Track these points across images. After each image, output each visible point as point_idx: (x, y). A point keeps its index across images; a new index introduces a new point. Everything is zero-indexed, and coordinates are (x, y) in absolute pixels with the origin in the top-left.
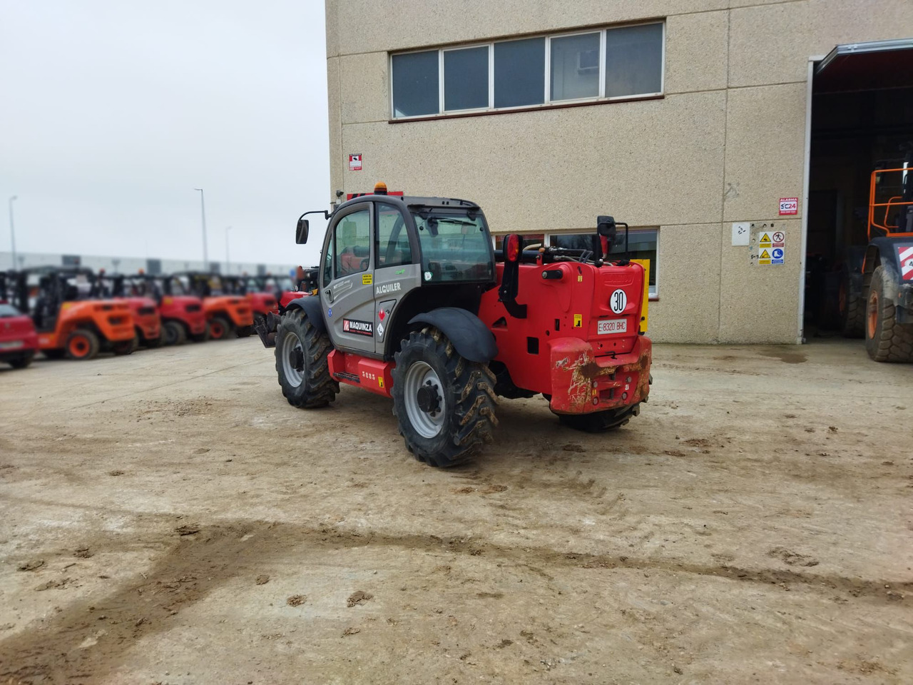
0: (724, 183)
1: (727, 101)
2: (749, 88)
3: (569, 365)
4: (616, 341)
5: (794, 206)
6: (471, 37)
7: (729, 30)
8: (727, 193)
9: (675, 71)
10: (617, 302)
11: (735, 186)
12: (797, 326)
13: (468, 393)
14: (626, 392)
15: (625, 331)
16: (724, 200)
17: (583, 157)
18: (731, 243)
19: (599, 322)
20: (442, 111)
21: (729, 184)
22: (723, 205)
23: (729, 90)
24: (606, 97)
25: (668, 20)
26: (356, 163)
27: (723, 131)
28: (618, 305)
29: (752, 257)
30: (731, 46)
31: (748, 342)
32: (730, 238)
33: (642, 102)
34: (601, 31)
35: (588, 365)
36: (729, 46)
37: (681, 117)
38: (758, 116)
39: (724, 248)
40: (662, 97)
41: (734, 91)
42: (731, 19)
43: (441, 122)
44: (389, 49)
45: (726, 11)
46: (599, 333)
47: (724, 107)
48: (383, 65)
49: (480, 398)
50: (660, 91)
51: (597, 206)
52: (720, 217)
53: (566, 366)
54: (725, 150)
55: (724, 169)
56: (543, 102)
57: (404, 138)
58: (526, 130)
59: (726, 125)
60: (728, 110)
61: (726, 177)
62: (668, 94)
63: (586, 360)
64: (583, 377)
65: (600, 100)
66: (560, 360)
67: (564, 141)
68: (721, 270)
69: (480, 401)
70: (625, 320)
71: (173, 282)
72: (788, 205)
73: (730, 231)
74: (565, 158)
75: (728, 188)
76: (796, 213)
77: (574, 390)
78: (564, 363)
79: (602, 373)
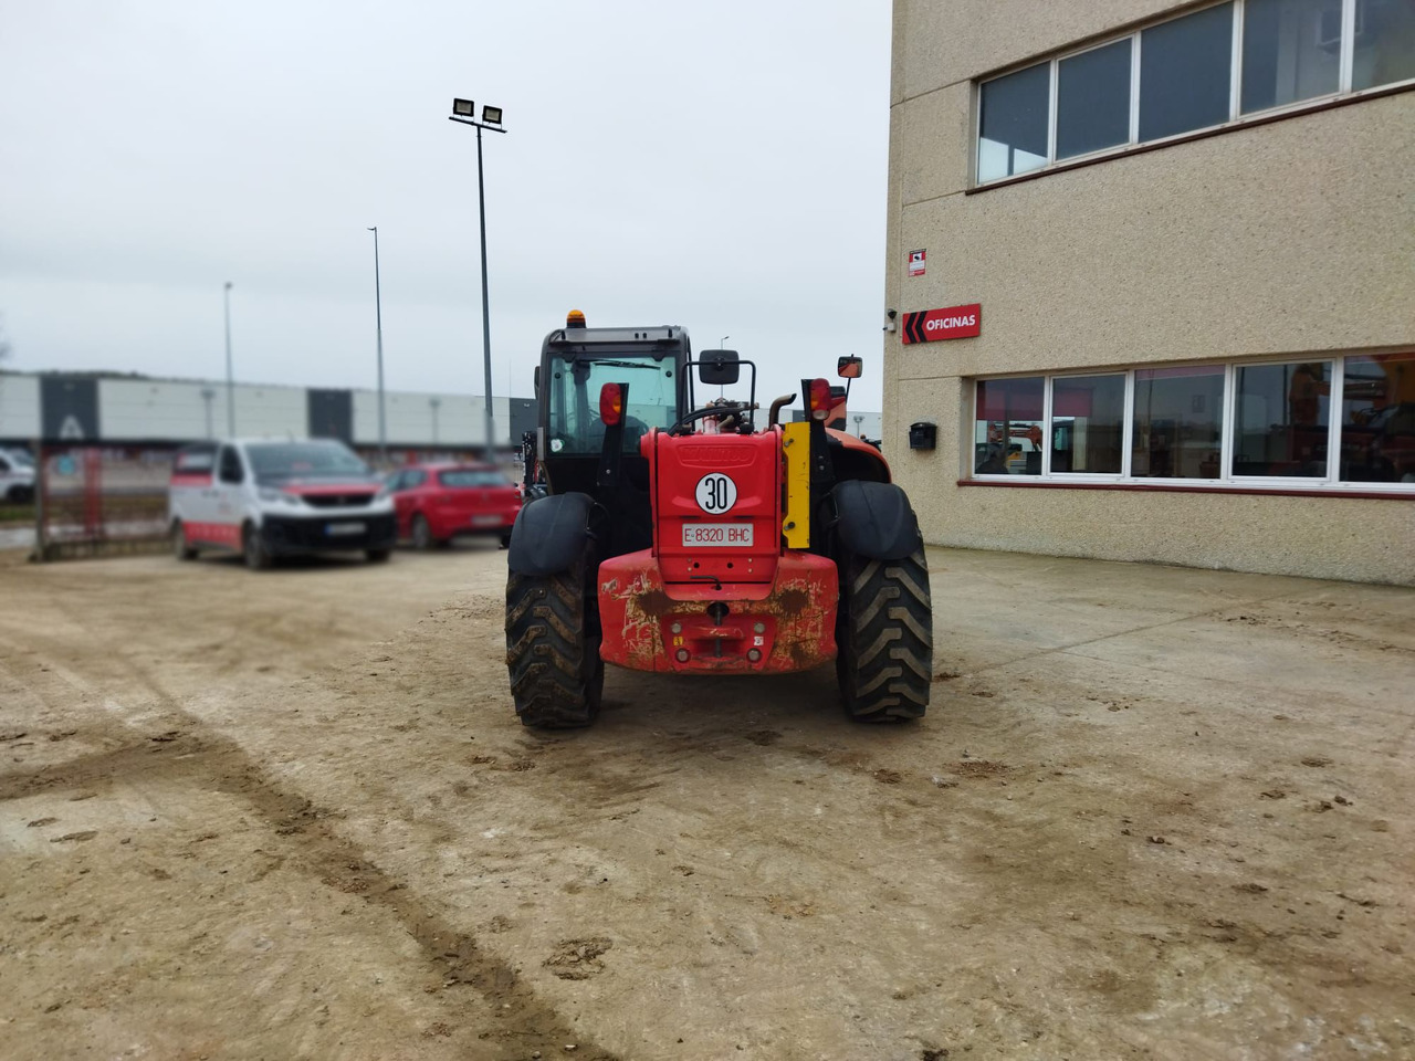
3: (620, 591)
4: (733, 561)
6: (1099, 29)
10: (712, 494)
13: (515, 619)
14: (756, 649)
15: (750, 543)
17: (1297, 214)
19: (685, 526)
20: (1052, 161)
24: (1351, 91)
26: (917, 265)
28: (716, 501)
35: (650, 594)
44: (972, 75)
46: (685, 544)
48: (963, 104)
49: (535, 629)
53: (616, 592)
56: (1226, 119)
57: (987, 216)
58: (1189, 175)
63: (645, 586)
64: (642, 613)
65: (1339, 99)
66: (608, 581)
67: (1261, 186)
69: (533, 634)
70: (750, 527)
74: (1261, 220)
77: (632, 632)
78: (611, 586)
79: (679, 610)
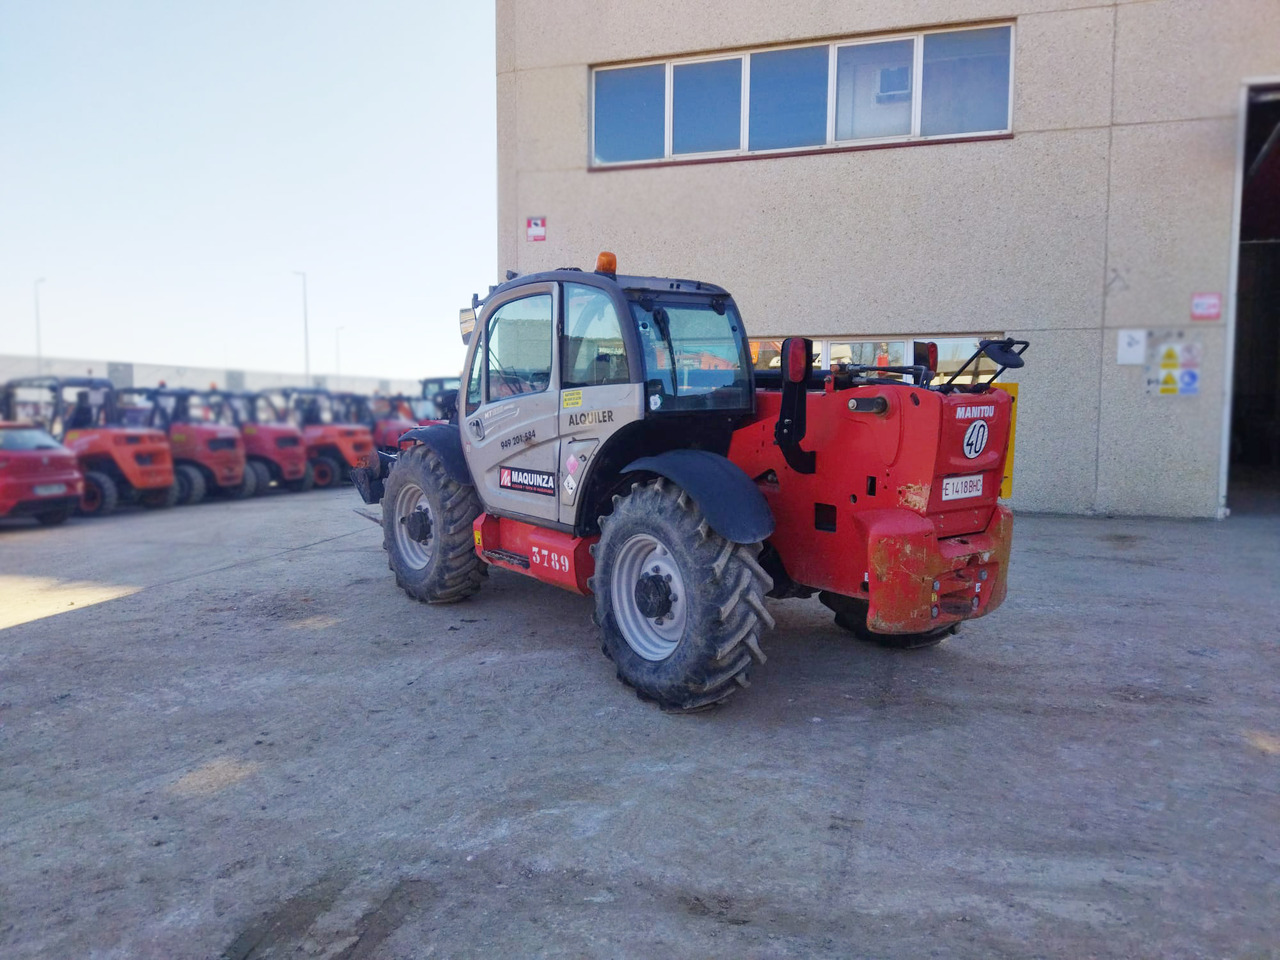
0: (1105, 268)
1: (1110, 145)
2: (1145, 126)
5: (1214, 306)
6: (716, 45)
7: (1115, 37)
8: (1110, 284)
9: (1030, 99)
11: (1123, 274)
12: (1218, 492)
16: (1105, 294)
17: (885, 226)
18: (1116, 360)
20: (669, 154)
21: (1114, 270)
22: (1104, 302)
23: (1113, 128)
24: (921, 135)
25: (1019, 21)
26: (536, 231)
27: (1104, 189)
29: (1149, 382)
30: (1117, 63)
31: (1141, 513)
32: (1115, 353)
33: (978, 143)
34: (915, 38)
36: (1114, 61)
37: (1039, 167)
38: (1159, 167)
39: (1105, 368)
40: (1010, 137)
41: (1122, 130)
42: (1118, 20)
43: (668, 170)
44: (590, 61)
45: (1110, 9)
47: (1106, 153)
48: (580, 86)
50: (1006, 128)
51: (905, 300)
52: (1098, 319)
54: (1107, 218)
55: (1106, 245)
56: (824, 142)
57: (611, 195)
58: (798, 184)
59: (1108, 180)
60: (1113, 159)
61: (1109, 260)
62: (1020, 133)
65: (913, 140)
67: (857, 201)
68: (1100, 402)
71: (261, 403)
72: (1206, 304)
73: (1115, 343)
74: (857, 227)
75: (1111, 275)
76: (1218, 316)
